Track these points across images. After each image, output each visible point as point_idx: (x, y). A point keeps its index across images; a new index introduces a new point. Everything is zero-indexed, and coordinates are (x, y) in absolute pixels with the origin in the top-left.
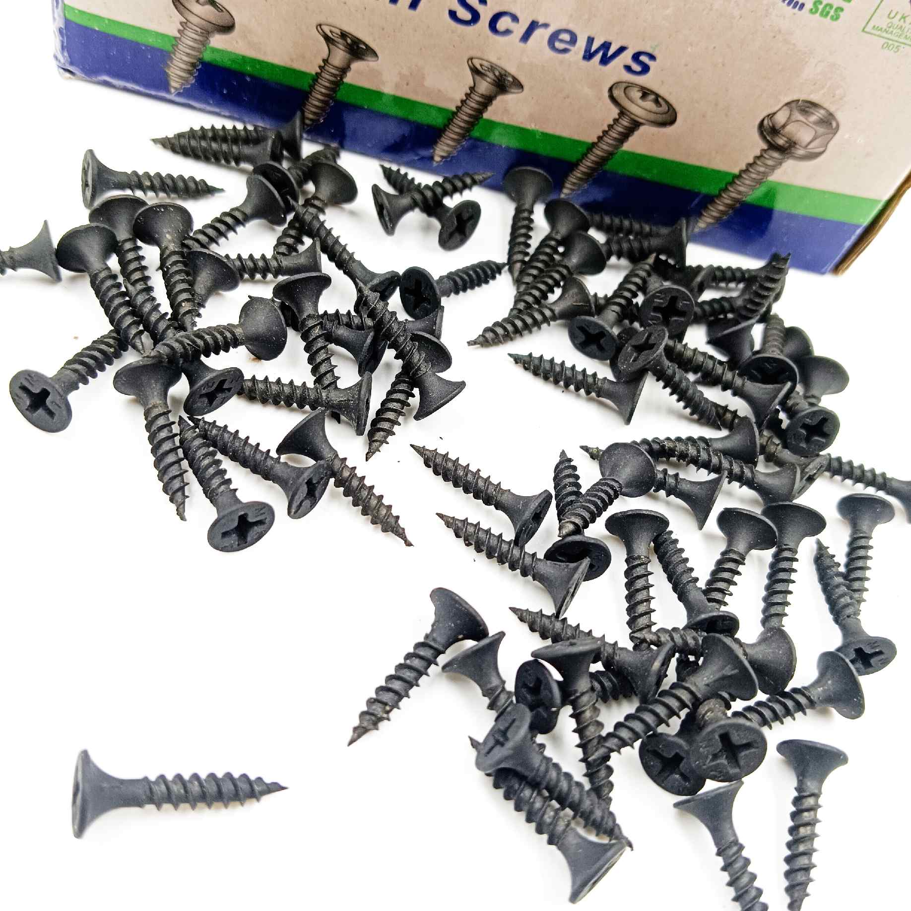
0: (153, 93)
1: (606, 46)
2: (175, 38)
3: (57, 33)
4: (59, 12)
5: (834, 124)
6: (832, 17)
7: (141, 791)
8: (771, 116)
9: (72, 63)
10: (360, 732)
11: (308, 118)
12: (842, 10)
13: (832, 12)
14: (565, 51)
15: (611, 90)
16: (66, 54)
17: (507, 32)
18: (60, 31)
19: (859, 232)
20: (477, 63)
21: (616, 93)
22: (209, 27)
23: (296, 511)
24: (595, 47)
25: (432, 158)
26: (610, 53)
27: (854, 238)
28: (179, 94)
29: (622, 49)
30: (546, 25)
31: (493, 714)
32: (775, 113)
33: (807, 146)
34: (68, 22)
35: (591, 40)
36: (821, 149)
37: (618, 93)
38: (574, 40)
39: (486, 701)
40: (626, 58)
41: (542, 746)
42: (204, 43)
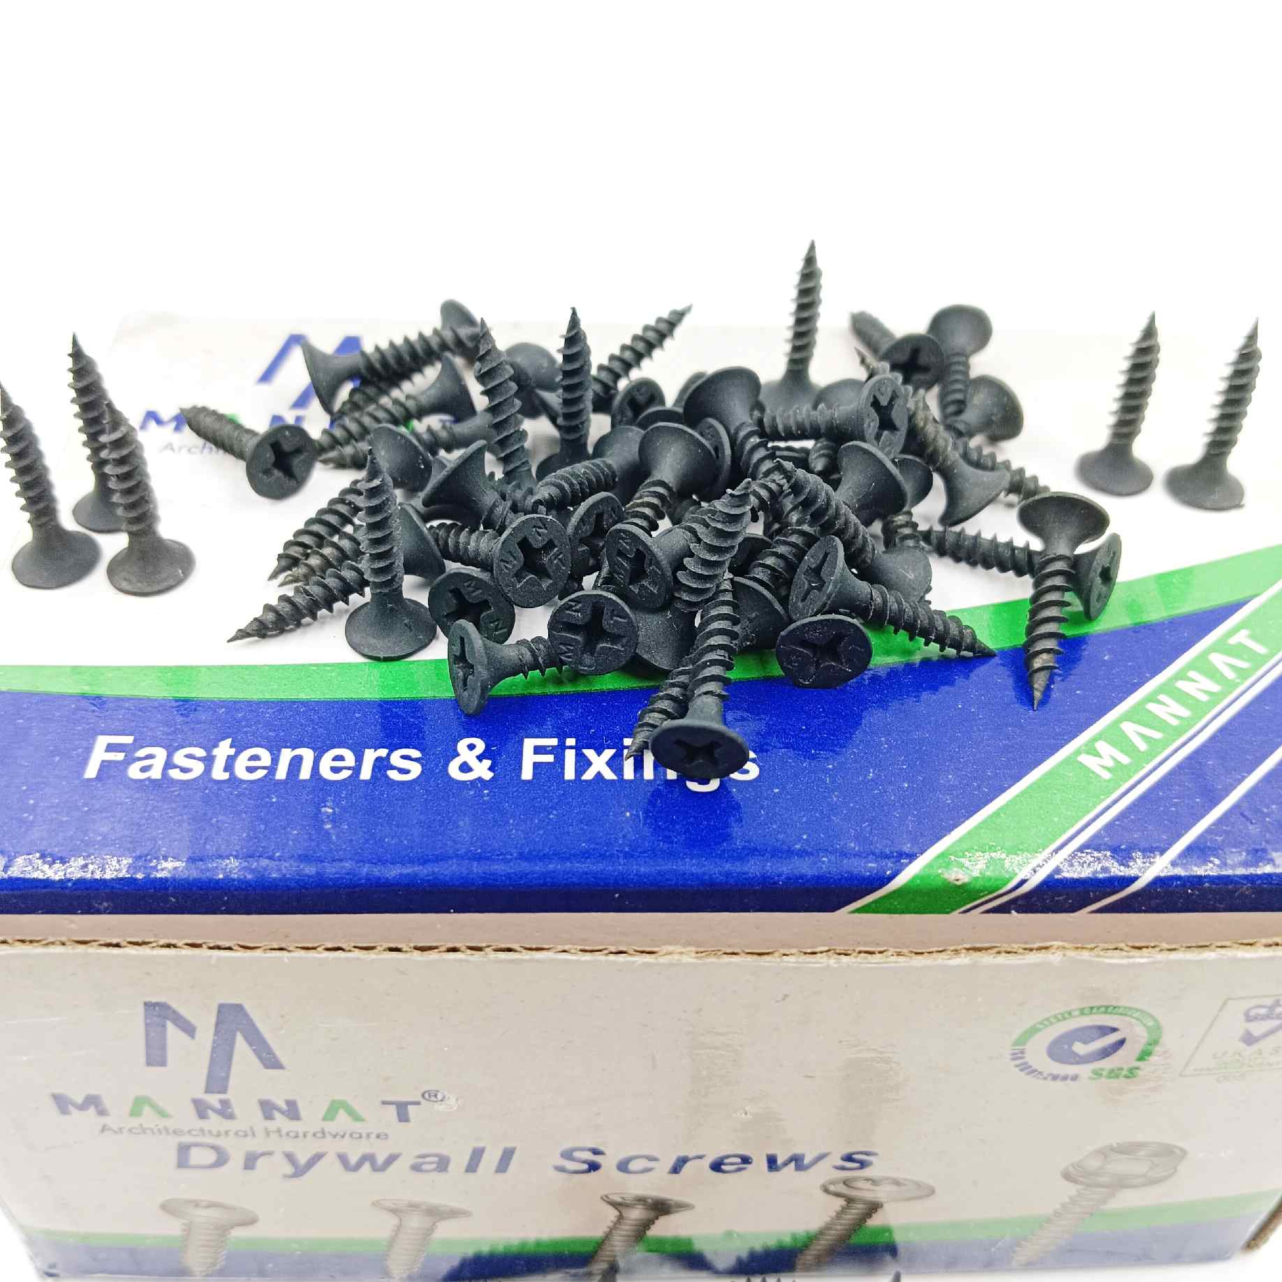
12: (1137, 1068)
13: (1124, 1073)
14: (740, 1170)
17: (647, 1170)
22: (222, 1223)
29: (823, 1156)
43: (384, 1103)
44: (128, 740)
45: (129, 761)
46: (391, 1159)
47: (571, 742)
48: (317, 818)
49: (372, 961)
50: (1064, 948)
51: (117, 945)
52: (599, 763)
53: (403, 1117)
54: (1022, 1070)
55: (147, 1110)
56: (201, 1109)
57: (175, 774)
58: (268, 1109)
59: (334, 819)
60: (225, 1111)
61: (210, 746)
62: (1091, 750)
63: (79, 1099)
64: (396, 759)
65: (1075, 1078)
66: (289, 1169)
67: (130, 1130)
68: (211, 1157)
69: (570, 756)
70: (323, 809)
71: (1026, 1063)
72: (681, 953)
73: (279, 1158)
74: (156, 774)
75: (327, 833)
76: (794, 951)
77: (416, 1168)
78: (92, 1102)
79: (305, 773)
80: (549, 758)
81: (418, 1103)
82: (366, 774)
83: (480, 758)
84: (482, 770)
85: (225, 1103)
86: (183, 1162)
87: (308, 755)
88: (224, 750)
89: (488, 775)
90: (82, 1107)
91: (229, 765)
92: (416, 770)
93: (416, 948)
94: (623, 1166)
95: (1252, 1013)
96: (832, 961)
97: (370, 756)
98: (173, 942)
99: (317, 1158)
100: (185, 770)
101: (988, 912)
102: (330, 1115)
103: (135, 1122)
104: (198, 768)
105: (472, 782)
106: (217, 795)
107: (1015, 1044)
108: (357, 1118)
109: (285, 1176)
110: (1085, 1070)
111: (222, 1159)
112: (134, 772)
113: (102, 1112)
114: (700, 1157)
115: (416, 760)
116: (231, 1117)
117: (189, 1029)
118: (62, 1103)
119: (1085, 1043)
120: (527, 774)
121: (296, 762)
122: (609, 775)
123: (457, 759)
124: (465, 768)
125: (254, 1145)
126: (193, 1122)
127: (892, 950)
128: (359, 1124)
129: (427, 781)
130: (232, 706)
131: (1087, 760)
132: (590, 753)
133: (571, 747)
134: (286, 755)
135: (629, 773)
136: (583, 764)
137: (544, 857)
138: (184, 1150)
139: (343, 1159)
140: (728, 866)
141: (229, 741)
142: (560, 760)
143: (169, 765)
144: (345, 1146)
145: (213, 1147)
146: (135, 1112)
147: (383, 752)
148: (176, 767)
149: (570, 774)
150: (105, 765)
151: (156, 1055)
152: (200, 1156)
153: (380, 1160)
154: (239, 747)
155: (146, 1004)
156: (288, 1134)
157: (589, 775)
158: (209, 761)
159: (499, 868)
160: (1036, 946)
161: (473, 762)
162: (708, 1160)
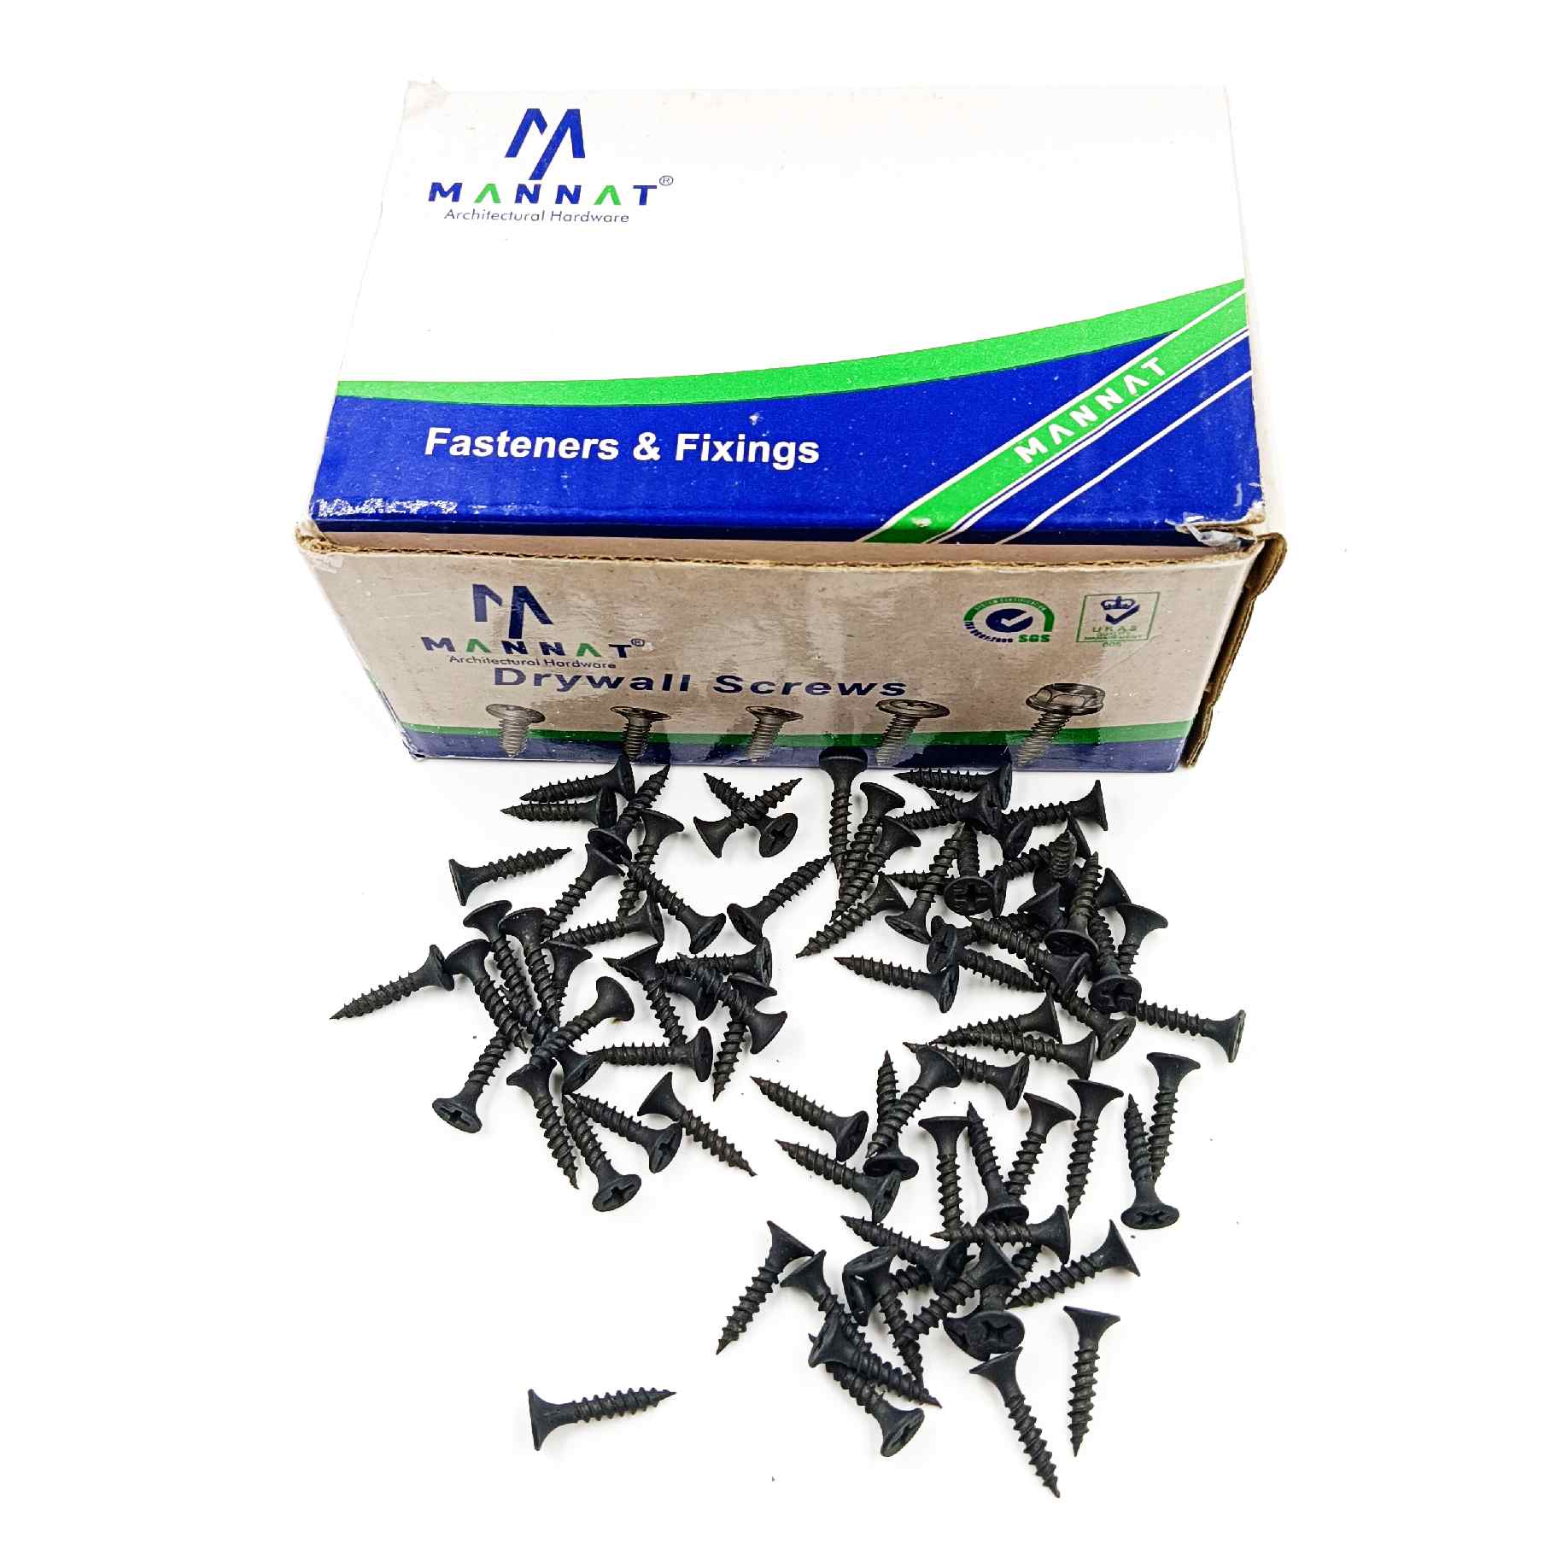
1: (857, 685)
5: (1098, 691)
6: (1042, 641)
7: (572, 1413)
8: (1033, 697)
10: (723, 1344)
11: (631, 755)
12: (1048, 635)
13: (1040, 639)
14: (824, 693)
15: (878, 705)
16: (413, 746)
17: (769, 691)
19: (1183, 742)
20: (755, 709)
21: (884, 707)
23: (657, 1165)
24: (848, 687)
26: (864, 688)
28: (516, 757)
29: (872, 685)
31: (823, 1314)
32: (1036, 695)
33: (1083, 705)
35: (842, 685)
36: (1100, 705)
37: (886, 706)
38: (827, 687)
39: (817, 1305)
40: (879, 689)
41: (863, 1335)
42: (525, 729)
43: (611, 646)
44: (448, 431)
45: (450, 443)
46: (619, 680)
47: (707, 436)
48: (559, 481)
49: (595, 564)
50: (978, 564)
51: (457, 553)
52: (723, 451)
53: (623, 654)
54: (976, 635)
55: (477, 647)
56: (508, 647)
57: (477, 453)
58: (545, 648)
59: (568, 482)
60: (522, 649)
61: (496, 435)
62: (1025, 444)
63: (438, 642)
64: (603, 445)
65: (1010, 640)
66: (561, 686)
67: (467, 660)
68: (514, 677)
69: (706, 446)
70: (562, 477)
71: (976, 631)
72: (762, 564)
73: (554, 678)
74: (466, 452)
75: (565, 490)
76: (825, 564)
77: (634, 686)
78: (446, 642)
79: (551, 454)
80: (693, 447)
81: (629, 646)
82: (586, 455)
83: (653, 446)
84: (654, 454)
85: (521, 644)
86: (499, 681)
87: (551, 441)
88: (503, 438)
89: (657, 457)
90: (439, 646)
91: (507, 448)
92: (615, 453)
93: (618, 558)
94: (754, 688)
95: (1106, 604)
96: (845, 569)
97: (588, 443)
98: (487, 551)
99: (577, 678)
100: (482, 450)
101: (942, 543)
102: (581, 653)
103: (470, 655)
104: (489, 450)
105: (648, 461)
106: (502, 466)
107: (965, 619)
108: (596, 655)
109: (558, 690)
110: (1015, 635)
111: (521, 678)
112: (453, 451)
113: (451, 649)
114: (800, 684)
115: (614, 446)
116: (525, 652)
117: (499, 601)
118: (428, 643)
119: (1009, 619)
120: (680, 457)
121: (545, 446)
122: (728, 458)
123: (638, 446)
124: (643, 452)
125: (540, 670)
126: (504, 655)
127: (880, 564)
128: (598, 658)
129: (621, 460)
130: (507, 409)
131: (1020, 451)
132: (718, 444)
133: (707, 440)
134: (540, 441)
135: (740, 458)
136: (713, 451)
137: (686, 508)
138: (499, 672)
139: (590, 679)
140: (791, 515)
141: (506, 432)
142: (700, 448)
143: (473, 447)
144: (592, 671)
145: (515, 671)
146: (470, 649)
147: (595, 441)
148: (477, 448)
149: (705, 457)
150: (437, 447)
151: (481, 615)
152: (509, 677)
153: (613, 681)
154: (512, 436)
155: (475, 586)
156: (557, 663)
157: (716, 458)
158: (495, 445)
159: (661, 513)
160: (963, 562)
161: (648, 449)
162: (803, 686)
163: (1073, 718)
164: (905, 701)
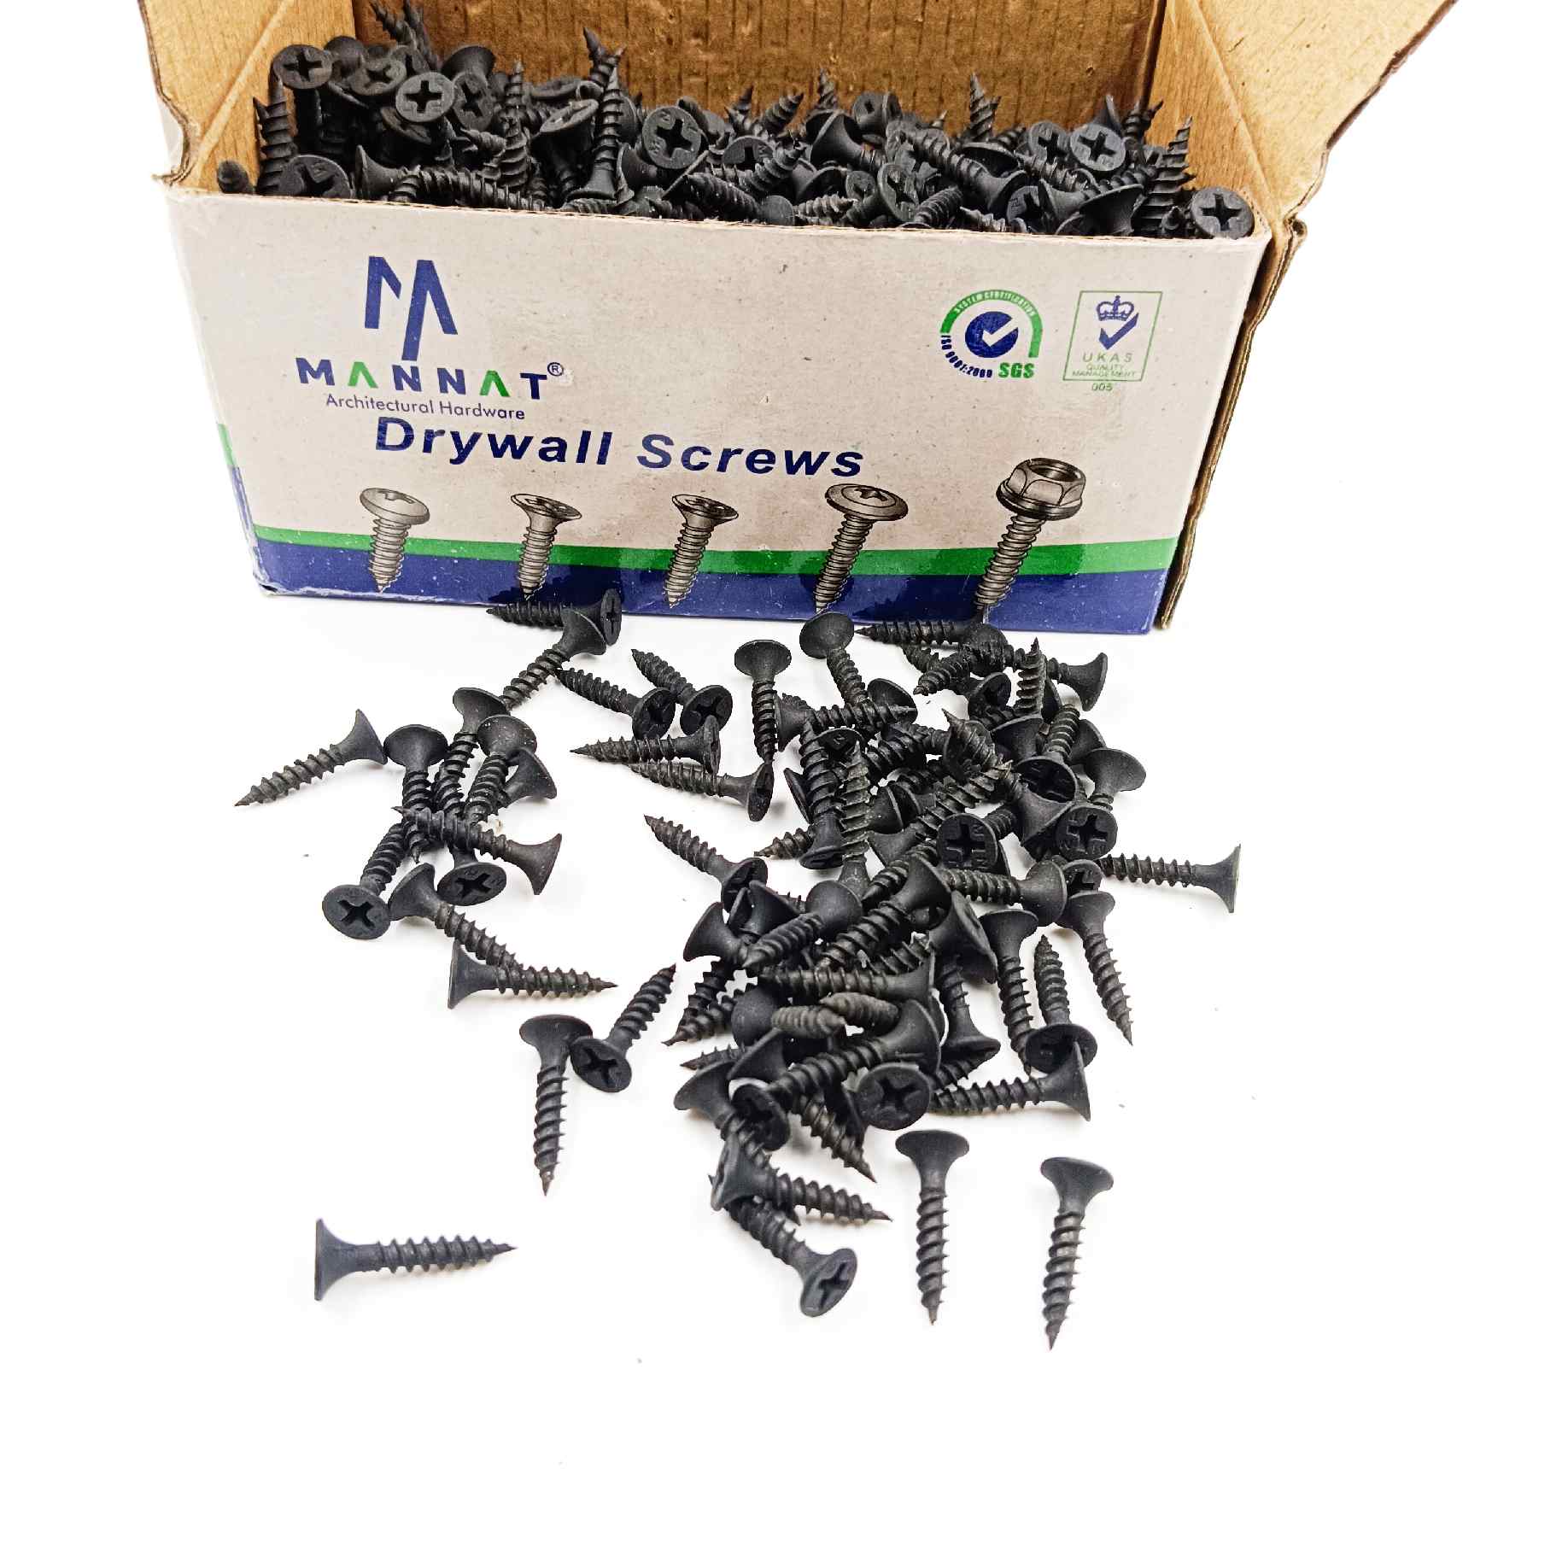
0: (360, 594)
1: (806, 456)
2: (372, 536)
3: (253, 554)
4: (250, 531)
5: (1079, 476)
6: (1025, 375)
8: (1005, 483)
9: (271, 580)
11: (526, 587)
12: (1032, 366)
13: (1023, 371)
14: (767, 470)
15: (827, 495)
16: (264, 571)
17: (703, 466)
18: (255, 550)
19: (1164, 577)
20: (682, 500)
21: (834, 498)
22: (404, 520)
24: (795, 460)
25: (666, 601)
26: (813, 461)
27: (1162, 585)
28: (387, 591)
29: (824, 456)
30: (739, 451)
32: (1009, 479)
33: (1059, 502)
34: (260, 541)
35: (789, 455)
36: (1078, 502)
37: (835, 497)
38: (771, 457)
39: (717, 1132)
40: (831, 462)
42: (403, 536)
46: (526, 443)
54: (951, 361)
65: (990, 373)
66: (455, 453)
67: (347, 402)
68: (401, 436)
71: (952, 353)
73: (448, 439)
77: (543, 455)
86: (381, 441)
94: (686, 460)
95: (1102, 310)
99: (474, 439)
103: (351, 393)
107: (942, 331)
109: (452, 461)
110: (996, 364)
111: (408, 439)
119: (992, 332)
125: (432, 421)
138: (383, 426)
139: (493, 441)
144: (494, 425)
145: (403, 424)
152: (393, 434)
153: (519, 443)
162: (745, 455)
163: (1048, 526)
164: (859, 488)
